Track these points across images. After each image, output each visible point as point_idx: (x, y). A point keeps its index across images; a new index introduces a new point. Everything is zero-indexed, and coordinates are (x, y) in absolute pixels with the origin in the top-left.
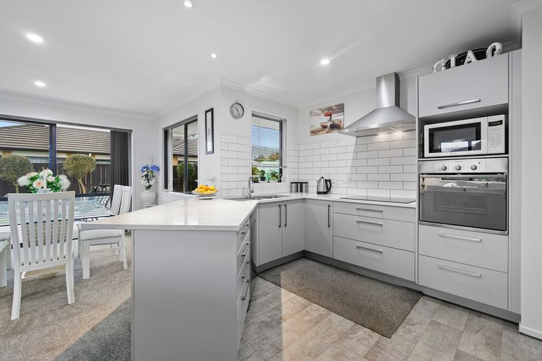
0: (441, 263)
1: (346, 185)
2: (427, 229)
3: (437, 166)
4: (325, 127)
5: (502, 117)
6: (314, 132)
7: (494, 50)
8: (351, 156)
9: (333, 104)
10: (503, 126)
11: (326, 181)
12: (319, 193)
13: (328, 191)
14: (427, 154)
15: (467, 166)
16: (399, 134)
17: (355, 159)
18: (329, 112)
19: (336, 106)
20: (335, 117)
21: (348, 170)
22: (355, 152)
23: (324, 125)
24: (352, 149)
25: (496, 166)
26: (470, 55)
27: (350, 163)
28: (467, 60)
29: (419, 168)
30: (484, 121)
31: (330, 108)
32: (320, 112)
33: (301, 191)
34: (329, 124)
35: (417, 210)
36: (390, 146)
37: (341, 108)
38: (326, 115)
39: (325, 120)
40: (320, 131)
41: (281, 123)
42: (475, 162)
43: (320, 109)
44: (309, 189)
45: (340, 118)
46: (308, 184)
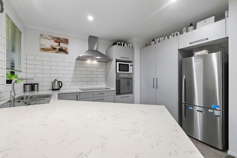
1: (70, 84)
4: (55, 49)
6: (44, 50)
8: (73, 68)
9: (61, 37)
10: (132, 66)
11: (59, 82)
13: (60, 88)
17: (75, 70)
19: (63, 38)
20: (63, 45)
21: (71, 76)
22: (75, 67)
23: (54, 47)
24: (73, 65)
27: (72, 72)
31: (59, 39)
32: (50, 38)
34: (58, 48)
37: (66, 41)
38: (56, 42)
40: (50, 50)
43: (50, 36)
44: (40, 88)
45: (66, 46)
46: (39, 85)
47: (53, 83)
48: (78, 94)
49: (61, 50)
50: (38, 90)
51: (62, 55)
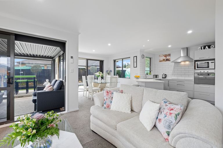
0: (200, 93)
1: (171, 76)
2: (196, 85)
3: (199, 71)
4: (164, 60)
5: (214, 61)
6: (160, 61)
7: (212, 46)
8: (173, 68)
9: (167, 53)
10: (214, 63)
11: (165, 75)
12: (163, 78)
13: (165, 77)
14: (196, 68)
15: (206, 71)
16: (187, 63)
17: (174, 69)
18: (166, 56)
20: (168, 57)
21: (172, 72)
22: (174, 67)
24: (173, 66)
25: (212, 71)
26: (207, 47)
27: (172, 70)
28: (206, 48)
29: (194, 72)
30: (210, 62)
31: (166, 55)
32: (163, 56)
33: (156, 77)
34: (166, 59)
35: (194, 81)
36: (185, 66)
37: (169, 55)
38: (165, 57)
39: (164, 58)
40: (162, 61)
41: (150, 58)
42: (208, 70)
44: (159, 77)
45: (169, 58)
46: (159, 76)
47: (163, 75)
48: (169, 80)
49: (167, 60)
50: (158, 78)
51: (168, 62)
